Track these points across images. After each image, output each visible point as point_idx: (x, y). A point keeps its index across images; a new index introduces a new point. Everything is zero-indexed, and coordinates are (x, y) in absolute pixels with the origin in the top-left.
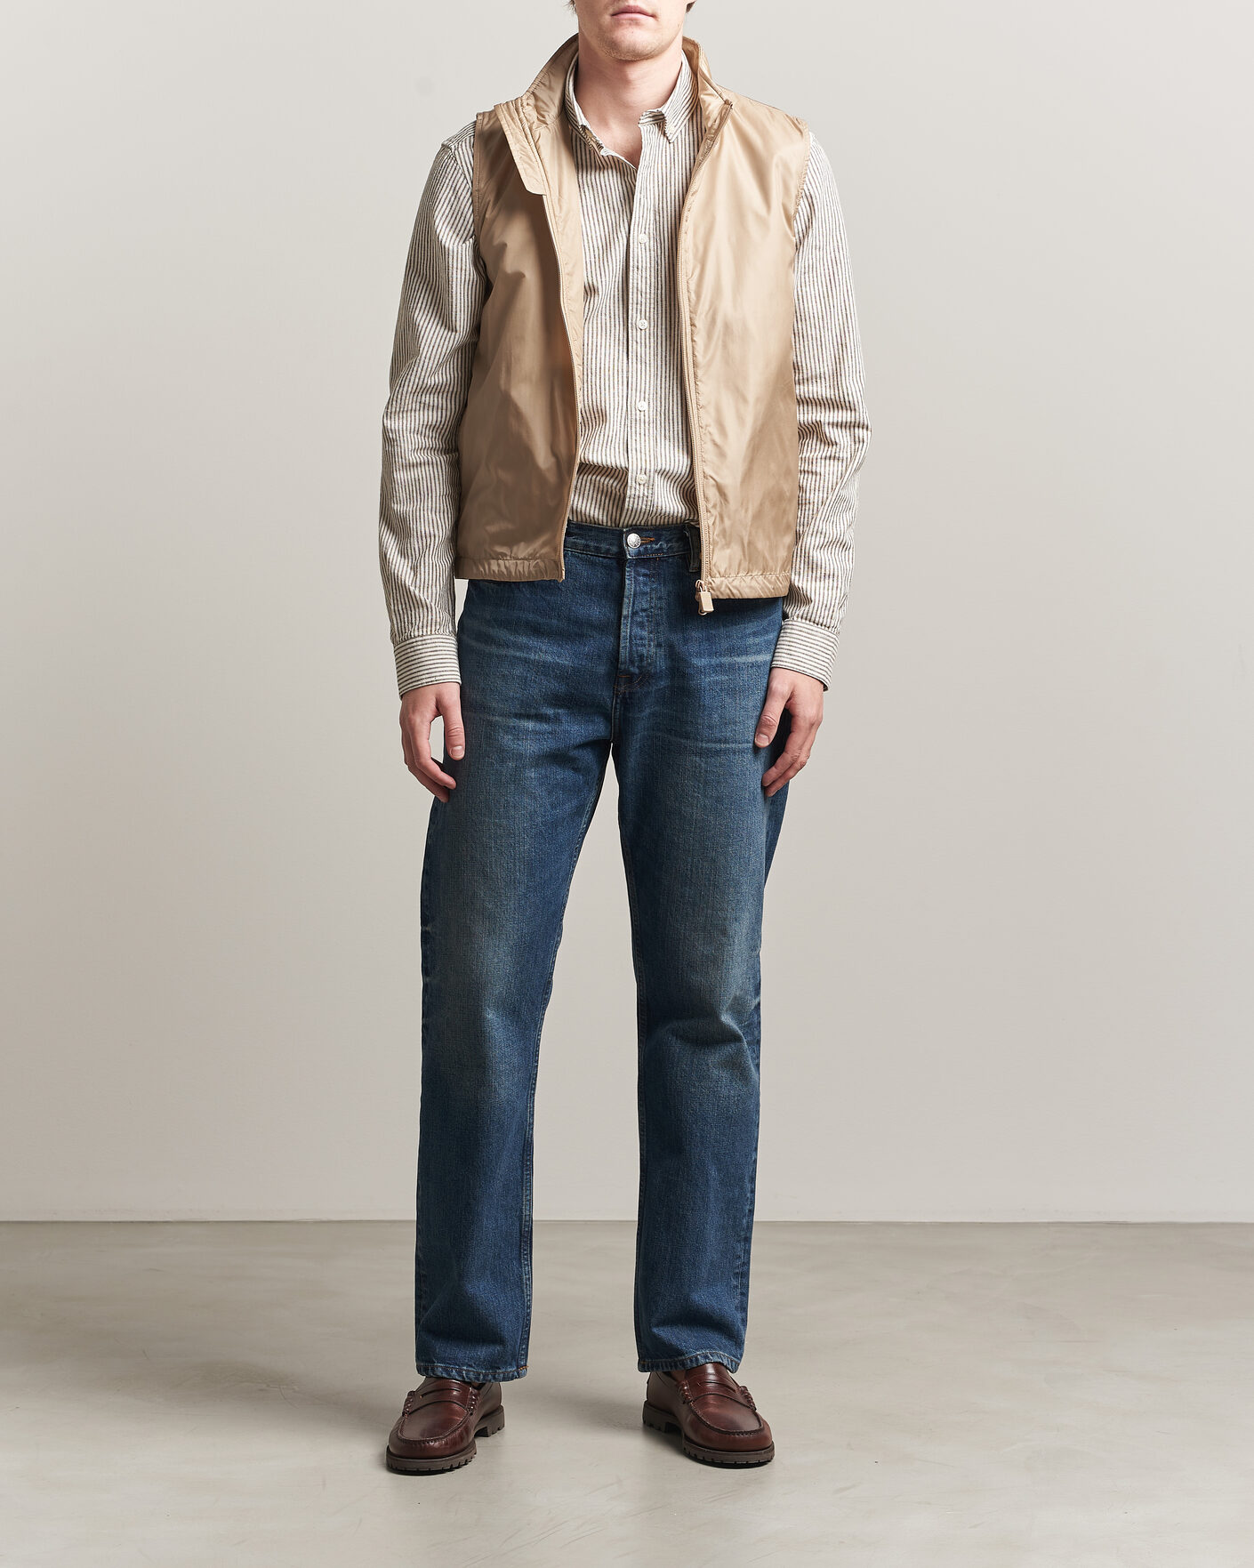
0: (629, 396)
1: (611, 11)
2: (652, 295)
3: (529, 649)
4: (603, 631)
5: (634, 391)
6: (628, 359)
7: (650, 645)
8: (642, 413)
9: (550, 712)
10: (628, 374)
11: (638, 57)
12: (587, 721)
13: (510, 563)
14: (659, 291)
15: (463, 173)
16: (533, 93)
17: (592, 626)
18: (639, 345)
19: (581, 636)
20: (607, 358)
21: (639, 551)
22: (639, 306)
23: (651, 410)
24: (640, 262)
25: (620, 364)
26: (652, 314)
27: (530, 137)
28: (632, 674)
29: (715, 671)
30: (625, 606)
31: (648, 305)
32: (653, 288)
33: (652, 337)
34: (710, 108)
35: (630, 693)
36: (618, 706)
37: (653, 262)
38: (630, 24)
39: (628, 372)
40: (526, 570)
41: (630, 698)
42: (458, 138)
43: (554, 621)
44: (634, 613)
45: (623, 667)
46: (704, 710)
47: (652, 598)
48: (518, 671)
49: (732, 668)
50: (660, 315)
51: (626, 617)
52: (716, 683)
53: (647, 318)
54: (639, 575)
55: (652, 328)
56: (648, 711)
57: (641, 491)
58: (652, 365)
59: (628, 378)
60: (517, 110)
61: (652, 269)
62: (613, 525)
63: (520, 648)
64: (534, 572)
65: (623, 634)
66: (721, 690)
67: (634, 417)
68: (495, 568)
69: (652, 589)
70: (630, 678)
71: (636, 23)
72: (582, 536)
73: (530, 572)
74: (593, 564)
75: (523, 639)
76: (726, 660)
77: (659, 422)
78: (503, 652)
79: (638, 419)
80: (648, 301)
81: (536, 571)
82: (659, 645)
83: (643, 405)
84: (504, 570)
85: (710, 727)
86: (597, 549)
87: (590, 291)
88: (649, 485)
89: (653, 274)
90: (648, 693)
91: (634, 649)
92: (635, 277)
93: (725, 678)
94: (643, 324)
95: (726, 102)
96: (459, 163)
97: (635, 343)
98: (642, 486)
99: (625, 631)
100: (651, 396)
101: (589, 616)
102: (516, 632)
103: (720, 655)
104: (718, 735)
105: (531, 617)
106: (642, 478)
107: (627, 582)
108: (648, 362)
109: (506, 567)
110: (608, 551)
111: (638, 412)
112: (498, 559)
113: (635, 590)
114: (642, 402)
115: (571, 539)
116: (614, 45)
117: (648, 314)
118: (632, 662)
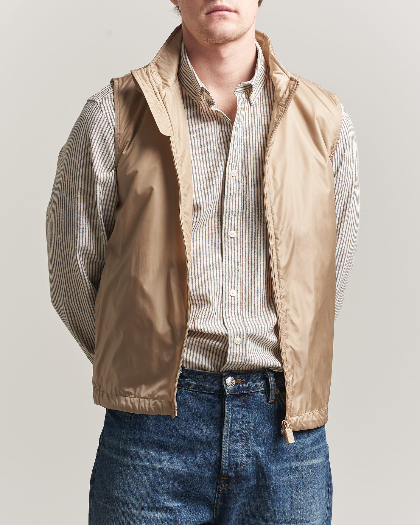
0: (224, 285)
1: (205, 11)
2: (240, 214)
3: (155, 460)
4: (209, 446)
5: (227, 282)
6: (222, 259)
7: (242, 456)
8: (233, 298)
9: (173, 504)
10: (223, 270)
11: (227, 41)
12: (198, 511)
13: (135, 400)
14: (244, 211)
15: (107, 120)
16: (156, 64)
17: (201, 442)
18: (230, 248)
19: (193, 450)
20: (208, 257)
21: (234, 389)
22: (230, 221)
23: (239, 295)
24: (232, 190)
25: (217, 262)
26: (239, 227)
27: (158, 94)
28: (230, 477)
29: (287, 473)
30: (225, 429)
31: (236, 220)
32: (240, 209)
33: (239, 244)
34: (280, 83)
35: (228, 490)
36: (219, 499)
37: (240, 190)
38: (220, 19)
39: (223, 268)
40: (147, 406)
41: (228, 494)
42: (102, 94)
43: (174, 440)
44: (232, 434)
45: (223, 472)
46: (280, 501)
47: (243, 422)
48: (148, 476)
49: (298, 470)
50: (244, 227)
51: (226, 437)
52: (287, 481)
53: (236, 230)
54: (234, 406)
55: (239, 237)
56: (240, 502)
57: (238, 349)
58: (239, 264)
59: (223, 272)
60: (148, 74)
61: (240, 195)
62: (216, 370)
63: (150, 459)
64: (153, 409)
65: (223, 449)
66: (291, 486)
67: (227, 301)
68: (123, 403)
69: (243, 416)
70: (229, 479)
71: (224, 18)
72: (193, 379)
73: (150, 408)
74: (201, 399)
75: (151, 453)
76: (293, 464)
77: (244, 305)
78: (137, 462)
79: (230, 302)
80: (236, 217)
81: (154, 408)
82: (249, 456)
83: (233, 292)
84: (130, 405)
85: (284, 513)
86: (204, 388)
87: (197, 208)
88: (243, 345)
89: (240, 198)
90: (241, 490)
91: (232, 459)
92: (228, 200)
93: (293, 477)
94: (233, 233)
95: (291, 79)
96: (104, 113)
97: (227, 247)
98: (238, 346)
99: (225, 446)
100: (239, 286)
101: (199, 436)
102: (146, 448)
103: (290, 461)
104: (289, 518)
105: (157, 437)
106: (238, 340)
107: (226, 411)
108: (236, 261)
109: (131, 403)
110: (212, 389)
111: (230, 297)
112: (125, 396)
113: (232, 417)
114: (233, 290)
115: (184, 381)
116: (210, 34)
117: (236, 227)
118: (230, 469)
